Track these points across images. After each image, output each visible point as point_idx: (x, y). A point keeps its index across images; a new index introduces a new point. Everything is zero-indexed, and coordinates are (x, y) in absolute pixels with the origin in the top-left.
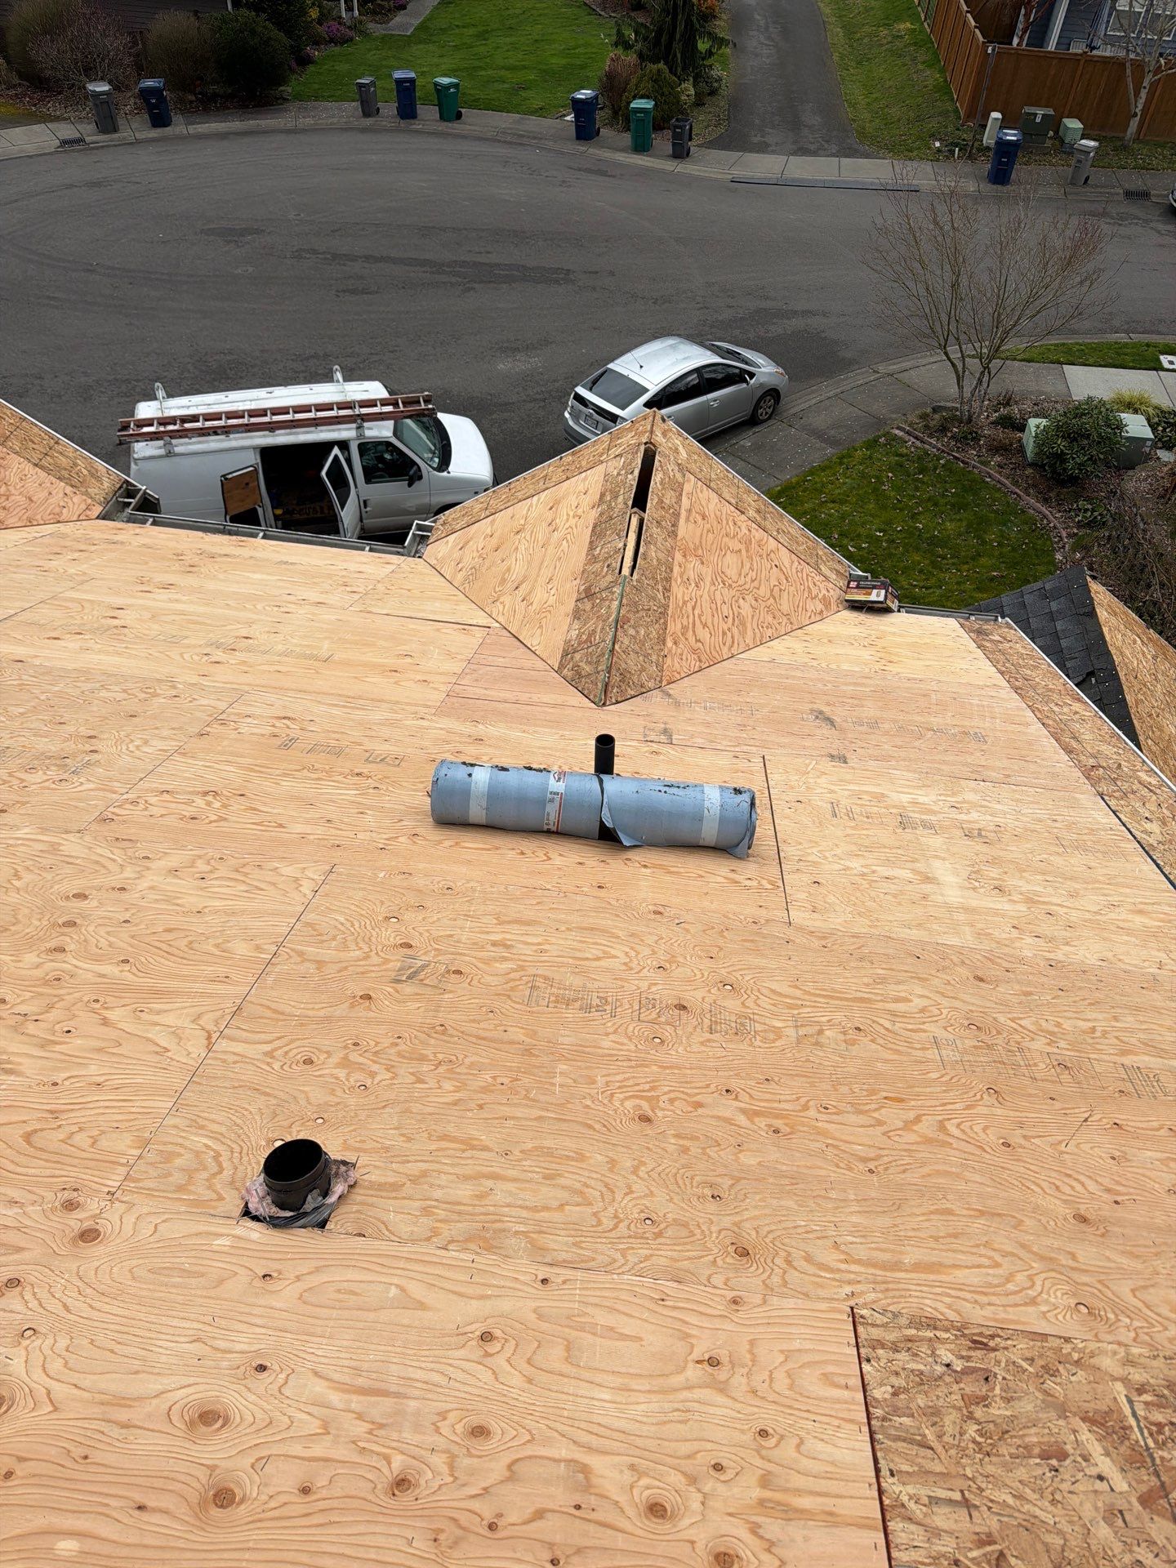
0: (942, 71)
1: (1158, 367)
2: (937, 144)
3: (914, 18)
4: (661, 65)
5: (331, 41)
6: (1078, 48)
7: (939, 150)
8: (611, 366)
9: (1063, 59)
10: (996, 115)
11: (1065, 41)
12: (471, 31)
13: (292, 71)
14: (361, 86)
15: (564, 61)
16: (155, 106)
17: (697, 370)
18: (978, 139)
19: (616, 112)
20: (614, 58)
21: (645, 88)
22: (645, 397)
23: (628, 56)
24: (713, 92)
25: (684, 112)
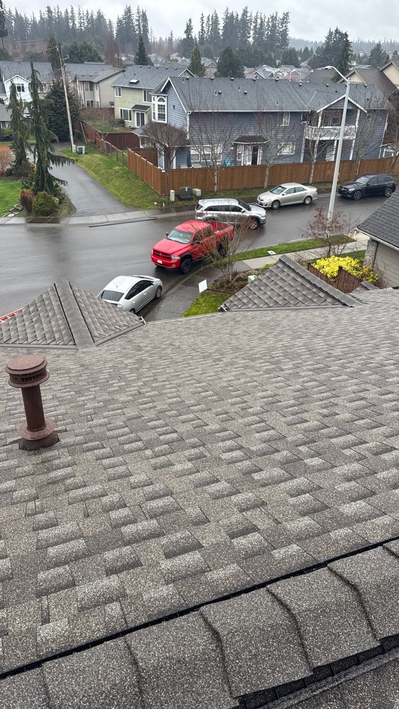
1: (269, 255)
3: (119, 166)
4: (43, 191)
7: (157, 205)
8: (104, 289)
9: (180, 170)
10: (172, 191)
11: (178, 166)
17: (138, 284)
18: (169, 199)
19: (29, 211)
20: (23, 192)
21: (41, 201)
22: (124, 296)
23: (28, 191)
24: (63, 199)
25: (56, 207)
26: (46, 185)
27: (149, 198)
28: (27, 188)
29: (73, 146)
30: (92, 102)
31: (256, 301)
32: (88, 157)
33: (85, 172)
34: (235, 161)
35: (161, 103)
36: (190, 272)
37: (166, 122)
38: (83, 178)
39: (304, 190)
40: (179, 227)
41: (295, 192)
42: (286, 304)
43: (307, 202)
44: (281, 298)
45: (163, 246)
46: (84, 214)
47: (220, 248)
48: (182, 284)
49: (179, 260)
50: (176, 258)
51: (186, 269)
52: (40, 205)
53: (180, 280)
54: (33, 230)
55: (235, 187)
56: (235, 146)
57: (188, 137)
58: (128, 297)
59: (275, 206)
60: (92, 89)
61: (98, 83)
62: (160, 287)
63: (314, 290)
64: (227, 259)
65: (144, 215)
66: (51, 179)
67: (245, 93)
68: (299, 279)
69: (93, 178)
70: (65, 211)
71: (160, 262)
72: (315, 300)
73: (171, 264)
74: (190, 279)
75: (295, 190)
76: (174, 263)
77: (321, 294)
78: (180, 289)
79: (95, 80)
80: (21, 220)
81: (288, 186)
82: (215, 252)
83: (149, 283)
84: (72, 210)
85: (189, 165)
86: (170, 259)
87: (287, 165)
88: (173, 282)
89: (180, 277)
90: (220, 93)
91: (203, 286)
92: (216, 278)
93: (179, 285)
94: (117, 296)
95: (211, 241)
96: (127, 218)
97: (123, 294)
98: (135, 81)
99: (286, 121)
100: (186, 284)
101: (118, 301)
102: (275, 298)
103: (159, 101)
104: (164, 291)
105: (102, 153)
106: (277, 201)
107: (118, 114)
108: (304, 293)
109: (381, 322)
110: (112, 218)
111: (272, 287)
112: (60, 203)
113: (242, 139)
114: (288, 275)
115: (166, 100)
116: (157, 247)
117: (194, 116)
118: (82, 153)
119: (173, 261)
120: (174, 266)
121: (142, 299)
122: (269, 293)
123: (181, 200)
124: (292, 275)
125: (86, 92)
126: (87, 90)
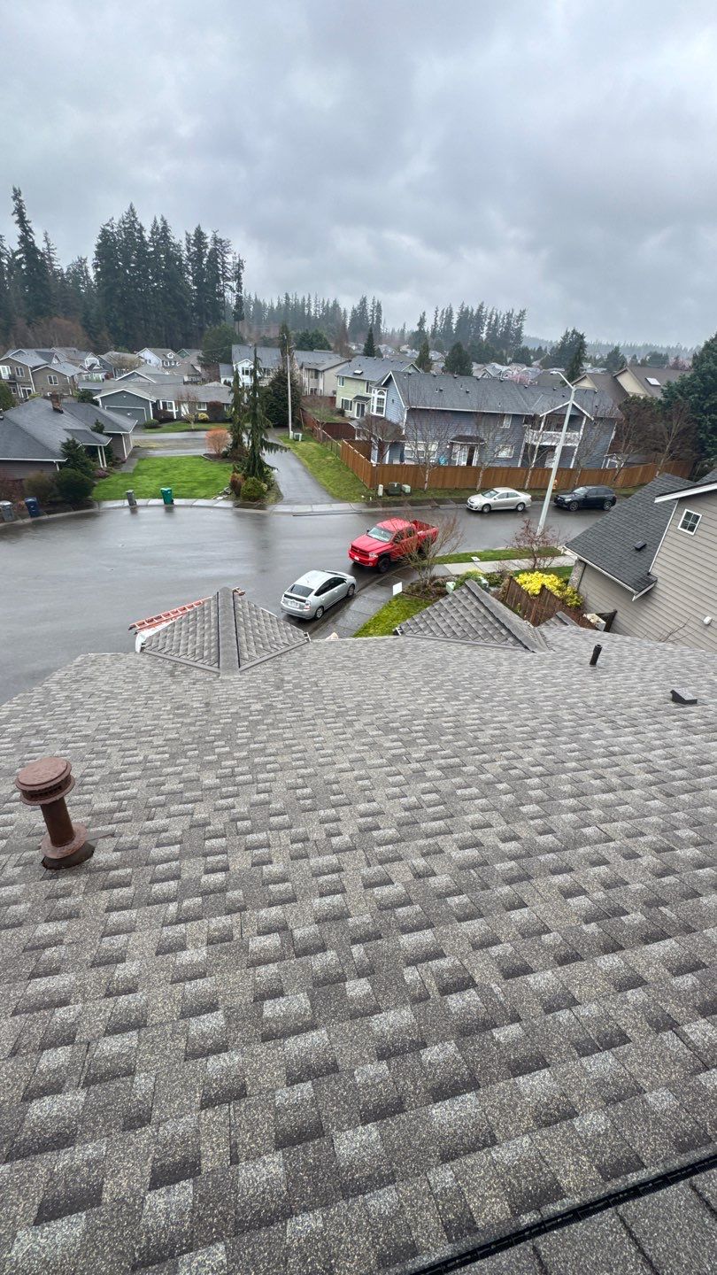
1: (472, 561)
2: (363, 496)
3: (332, 455)
4: (253, 477)
5: (100, 477)
6: (397, 462)
7: (364, 499)
8: (297, 583)
9: (391, 465)
10: (381, 486)
11: (391, 460)
12: (159, 469)
14: (128, 493)
15: (205, 478)
16: (32, 509)
17: (329, 580)
18: (377, 494)
19: (238, 495)
20: (233, 477)
21: (250, 486)
22: (314, 592)
23: (239, 476)
24: (272, 485)
25: (265, 493)
26: (257, 471)
27: (357, 490)
28: (238, 472)
29: (291, 432)
30: (316, 389)
31: (433, 628)
32: (304, 444)
33: (298, 460)
34: (449, 460)
35: (381, 397)
36: (387, 571)
37: (383, 416)
38: (296, 465)
39: (517, 496)
40: (379, 525)
41: (508, 497)
42: (465, 637)
43: (520, 508)
44: (460, 628)
45: (362, 542)
46: (290, 502)
47: (420, 551)
48: (377, 584)
49: (376, 558)
50: (373, 556)
51: (383, 568)
52: (249, 490)
53: (375, 579)
54: (239, 515)
55: (446, 486)
56: (452, 444)
57: (404, 433)
58: (318, 594)
59: (486, 510)
60: (316, 377)
61: (323, 371)
62: (353, 586)
63: (497, 625)
64: (425, 562)
65: (350, 508)
66: (262, 464)
67: (467, 392)
68: (482, 610)
69: (305, 466)
70: (272, 498)
71: (357, 558)
72: (495, 637)
73: (368, 562)
74: (386, 579)
75: (508, 495)
76: (371, 561)
77: (503, 631)
78: (374, 588)
79: (321, 369)
80: (229, 504)
81: (502, 491)
82: (415, 554)
83: (342, 581)
84: (279, 496)
85: (402, 460)
86: (368, 556)
87: (504, 469)
88: (367, 581)
89: (375, 576)
90: (441, 390)
91: (398, 588)
92: (413, 581)
93: (374, 584)
94: (307, 592)
95: (410, 542)
96: (331, 509)
97: (312, 590)
98: (359, 372)
99: (507, 424)
100: (381, 584)
101: (307, 597)
102: (453, 628)
103: (379, 394)
104: (357, 589)
105: (318, 442)
106: (488, 505)
107: (339, 405)
108: (485, 626)
109: (555, 685)
110: (317, 508)
111: (453, 615)
112: (269, 489)
113: (460, 438)
114: (472, 603)
115: (386, 393)
116: (355, 544)
117: (412, 412)
118: (298, 440)
119: (370, 559)
120: (371, 564)
121: (333, 596)
122: (448, 621)
123: (389, 495)
124: (476, 604)
125: (311, 380)
126: (312, 377)
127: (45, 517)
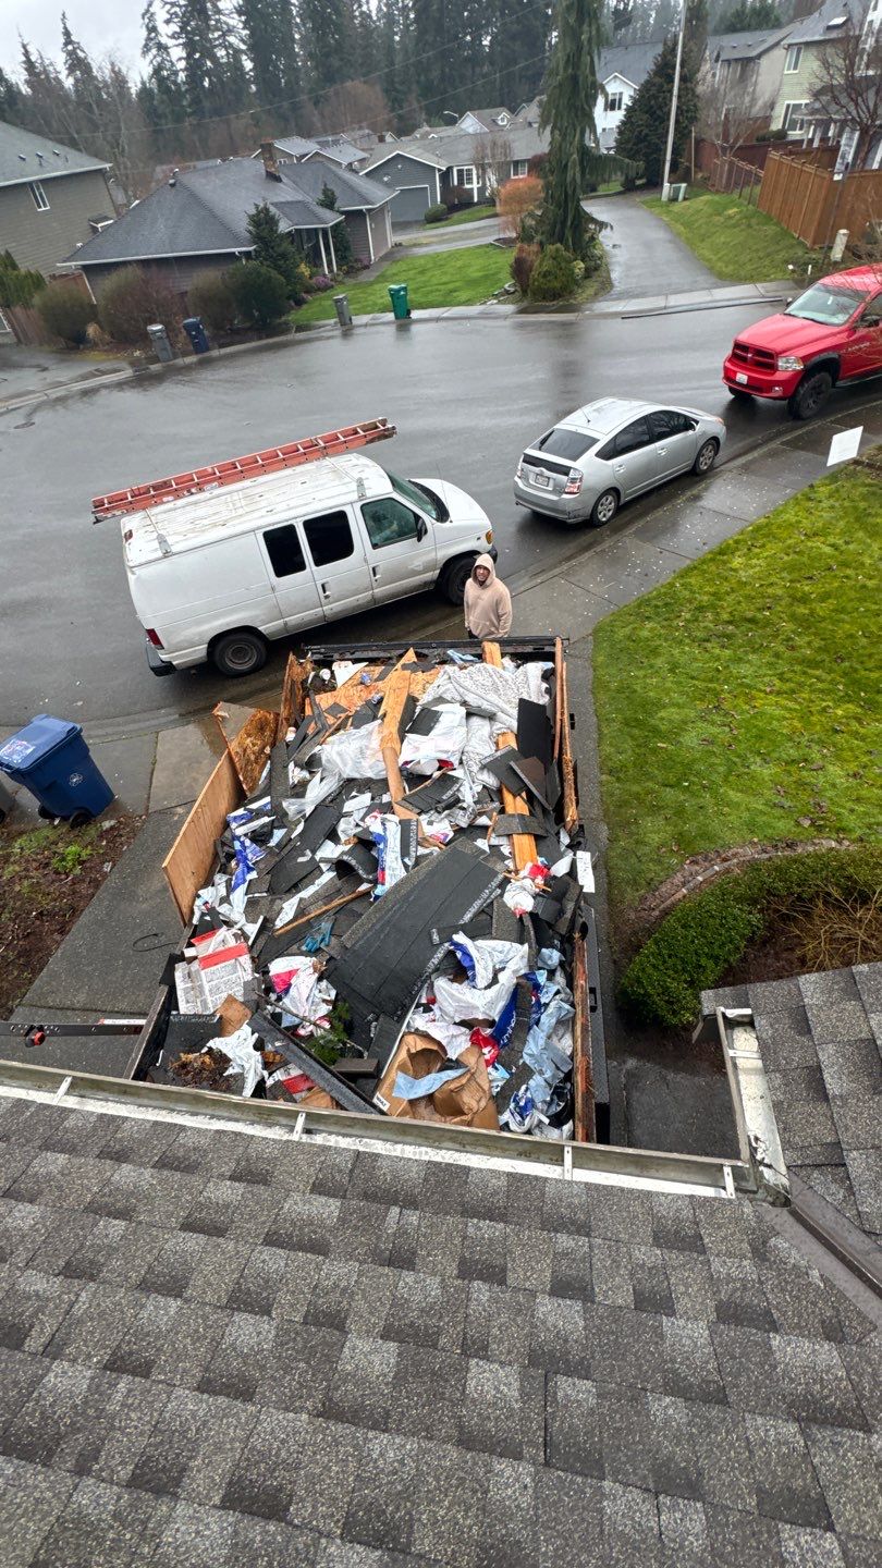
0: (778, 224)
2: (791, 267)
4: (559, 245)
5: (319, 289)
7: (793, 271)
8: (560, 427)
10: (842, 231)
13: (292, 308)
14: (337, 301)
16: (195, 337)
18: (827, 256)
19: (524, 287)
20: (521, 251)
21: (547, 265)
22: (599, 448)
23: (531, 247)
24: (597, 268)
25: (577, 283)
26: (568, 234)
27: (781, 257)
29: (665, 186)
30: (737, 108)
32: (686, 203)
33: (667, 227)
36: (821, 411)
38: (658, 235)
45: (763, 330)
48: (783, 443)
49: (797, 373)
50: (789, 366)
52: (545, 276)
53: (779, 434)
54: (524, 326)
58: (609, 453)
60: (742, 76)
61: (760, 57)
66: (582, 219)
70: (590, 291)
71: (742, 378)
73: (770, 386)
76: (778, 383)
78: (773, 454)
79: (756, 54)
80: (509, 309)
83: (687, 424)
84: (606, 286)
86: (773, 368)
88: (757, 437)
89: (782, 427)
91: (845, 446)
93: (774, 445)
94: (579, 445)
96: (709, 298)
97: (595, 441)
98: (841, 21)
100: (795, 445)
101: (575, 458)
104: (723, 454)
105: (715, 193)
107: (777, 123)
110: (675, 300)
112: (588, 274)
116: (744, 337)
118: (676, 199)
119: (778, 376)
120: (776, 391)
127: (215, 353)
